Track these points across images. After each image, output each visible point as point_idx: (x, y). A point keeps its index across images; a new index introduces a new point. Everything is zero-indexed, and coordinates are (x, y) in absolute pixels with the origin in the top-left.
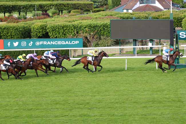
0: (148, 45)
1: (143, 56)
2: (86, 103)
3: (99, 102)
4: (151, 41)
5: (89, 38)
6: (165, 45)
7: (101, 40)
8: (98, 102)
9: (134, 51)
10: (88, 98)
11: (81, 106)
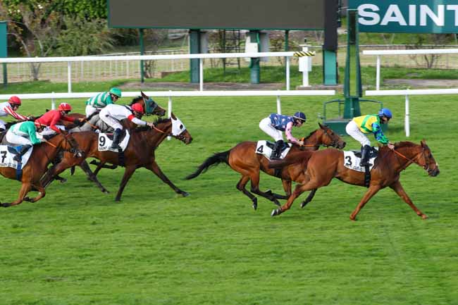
0: (243, 51)
1: (227, 89)
2: (34, 259)
3: (81, 257)
4: (256, 34)
5: (27, 23)
6: (305, 50)
7: (64, 31)
8: (77, 256)
9: (191, 71)
10: (40, 239)
11: (16, 268)
